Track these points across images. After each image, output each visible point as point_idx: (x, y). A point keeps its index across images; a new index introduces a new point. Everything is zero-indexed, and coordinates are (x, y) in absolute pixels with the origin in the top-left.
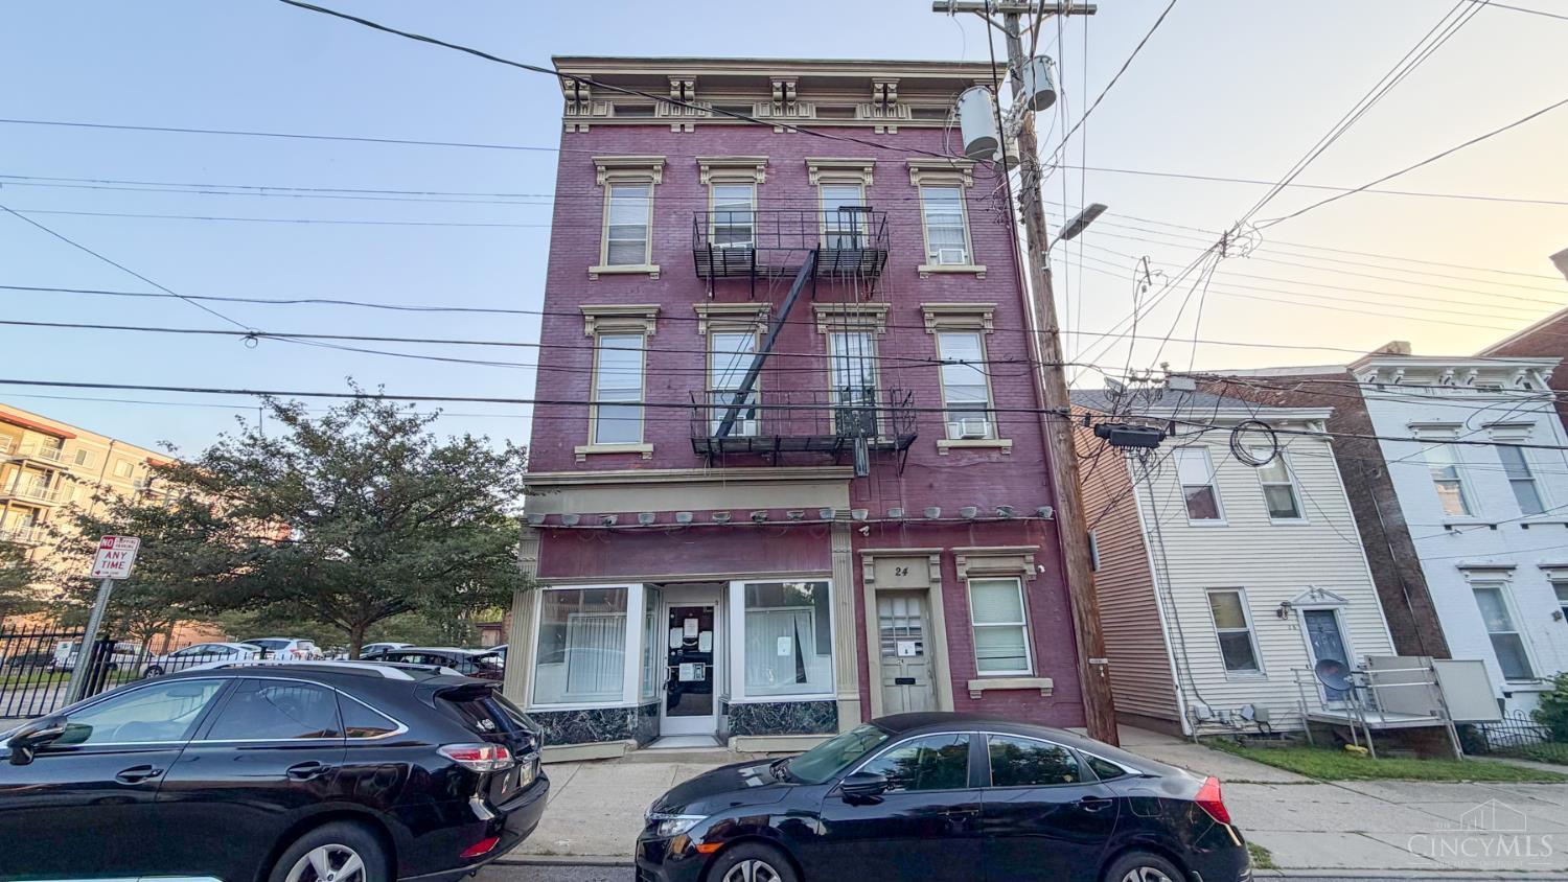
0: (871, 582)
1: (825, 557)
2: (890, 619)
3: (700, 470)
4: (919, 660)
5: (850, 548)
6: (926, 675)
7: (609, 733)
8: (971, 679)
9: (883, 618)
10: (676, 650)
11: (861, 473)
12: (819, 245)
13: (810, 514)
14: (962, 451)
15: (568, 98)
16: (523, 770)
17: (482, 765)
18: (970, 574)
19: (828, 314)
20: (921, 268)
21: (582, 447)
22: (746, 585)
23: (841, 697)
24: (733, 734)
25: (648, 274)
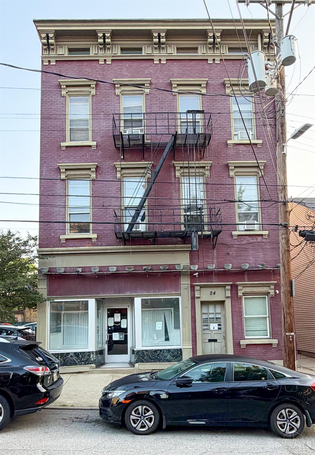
0: (199, 298)
1: (177, 287)
2: (207, 314)
3: (120, 247)
4: (220, 331)
5: (189, 283)
6: (222, 338)
7: (83, 361)
8: (241, 340)
9: (203, 314)
10: (111, 327)
11: (194, 249)
12: (177, 132)
13: (171, 267)
14: (244, 237)
15: (44, 44)
16: (54, 375)
17: (40, 374)
18: (244, 294)
19: (181, 167)
20: (229, 142)
21: (64, 236)
22: (142, 299)
23: (184, 347)
24: (137, 362)
25: (90, 146)
